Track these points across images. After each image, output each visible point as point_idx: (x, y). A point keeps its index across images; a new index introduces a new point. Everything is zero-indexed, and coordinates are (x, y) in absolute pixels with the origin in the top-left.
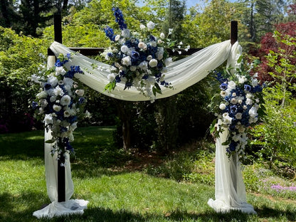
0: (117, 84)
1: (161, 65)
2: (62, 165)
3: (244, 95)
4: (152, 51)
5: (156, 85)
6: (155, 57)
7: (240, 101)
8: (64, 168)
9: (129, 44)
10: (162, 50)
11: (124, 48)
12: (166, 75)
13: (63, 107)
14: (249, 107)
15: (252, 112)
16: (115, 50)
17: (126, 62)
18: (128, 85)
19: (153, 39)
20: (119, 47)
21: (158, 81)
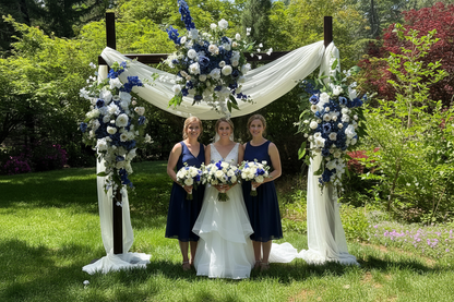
0: (184, 98)
1: (236, 73)
2: (118, 204)
3: (339, 110)
4: (225, 56)
5: (232, 98)
6: (228, 63)
7: (334, 117)
8: (120, 208)
9: (198, 47)
10: (237, 54)
11: (192, 53)
12: (243, 86)
13: (119, 129)
14: (346, 125)
15: (349, 131)
16: (181, 55)
17: (194, 70)
18: (198, 98)
19: (225, 40)
20: (185, 51)
21: (234, 93)
